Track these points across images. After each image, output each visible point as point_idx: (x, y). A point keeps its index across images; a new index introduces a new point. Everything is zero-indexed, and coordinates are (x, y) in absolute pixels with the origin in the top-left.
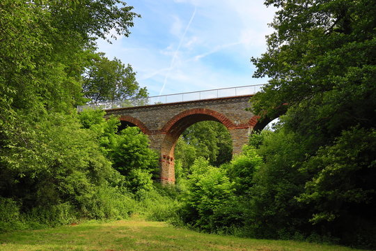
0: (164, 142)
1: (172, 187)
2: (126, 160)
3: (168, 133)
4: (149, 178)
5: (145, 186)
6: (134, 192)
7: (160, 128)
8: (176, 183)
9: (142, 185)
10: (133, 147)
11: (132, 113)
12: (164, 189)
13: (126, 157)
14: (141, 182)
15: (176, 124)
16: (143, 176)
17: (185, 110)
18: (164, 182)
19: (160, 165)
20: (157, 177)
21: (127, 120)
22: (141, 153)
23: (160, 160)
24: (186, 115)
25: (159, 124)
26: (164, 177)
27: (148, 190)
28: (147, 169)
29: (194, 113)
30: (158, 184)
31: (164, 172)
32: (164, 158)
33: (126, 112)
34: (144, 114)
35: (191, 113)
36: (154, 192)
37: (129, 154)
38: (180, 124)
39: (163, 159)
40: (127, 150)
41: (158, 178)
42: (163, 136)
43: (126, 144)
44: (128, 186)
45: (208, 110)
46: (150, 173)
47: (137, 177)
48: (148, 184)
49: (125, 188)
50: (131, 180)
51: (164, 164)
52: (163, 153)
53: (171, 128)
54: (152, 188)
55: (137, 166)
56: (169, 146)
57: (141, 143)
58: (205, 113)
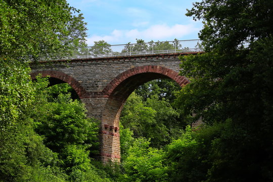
0: (106, 107)
1: (116, 166)
2: (58, 133)
3: (111, 96)
4: (86, 155)
5: (81, 166)
6: (68, 172)
7: (100, 89)
8: (122, 160)
9: (78, 164)
10: (67, 118)
11: (63, 67)
12: (105, 169)
13: (58, 130)
14: (77, 161)
15: (122, 84)
16: (79, 153)
17: (133, 67)
18: (105, 160)
19: (100, 138)
20: (96, 154)
21: (56, 76)
22: (77, 126)
23: (100, 132)
24: (134, 73)
25: (100, 84)
26: (106, 152)
27: (85, 171)
28: (83, 144)
29: (144, 71)
30: (98, 162)
31: (105, 146)
32: (106, 128)
33: (56, 66)
34: (79, 69)
35: (140, 72)
36: (92, 173)
37: (62, 127)
38: (127, 84)
39: (104, 131)
40: (60, 121)
41: (98, 155)
42: (104, 100)
43: (59, 114)
44: (61, 166)
45: (163, 68)
46: (87, 150)
47: (71, 154)
48: (86, 164)
49: (58, 168)
50: (65, 157)
51: (106, 136)
52: (105, 123)
53: (115, 90)
54: (89, 168)
55: (72, 141)
56: (113, 112)
57: (76, 113)
58: (158, 72)
